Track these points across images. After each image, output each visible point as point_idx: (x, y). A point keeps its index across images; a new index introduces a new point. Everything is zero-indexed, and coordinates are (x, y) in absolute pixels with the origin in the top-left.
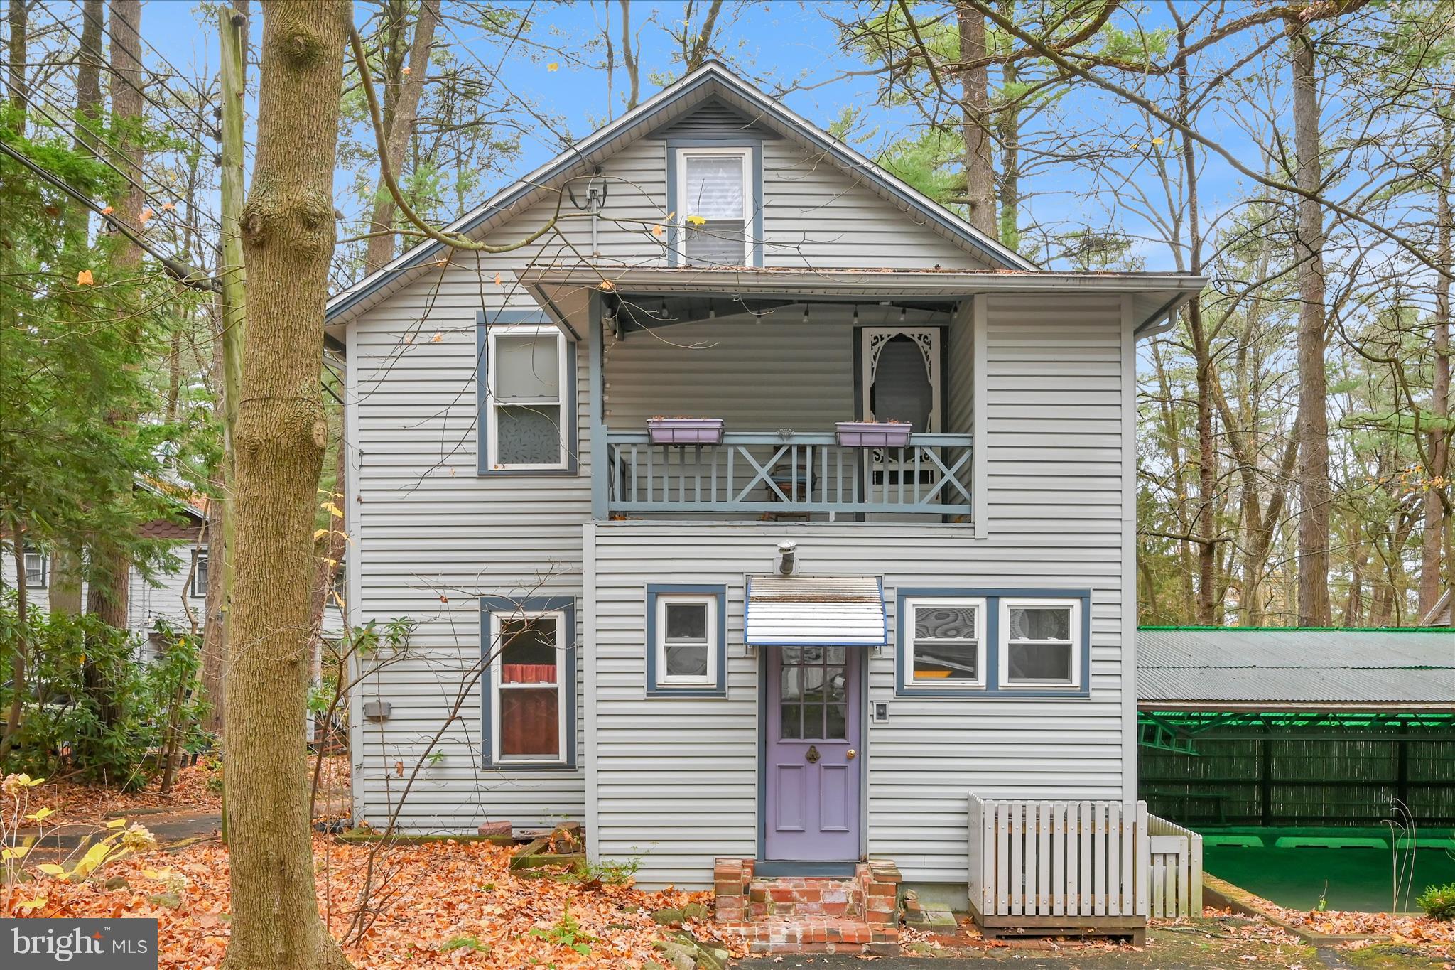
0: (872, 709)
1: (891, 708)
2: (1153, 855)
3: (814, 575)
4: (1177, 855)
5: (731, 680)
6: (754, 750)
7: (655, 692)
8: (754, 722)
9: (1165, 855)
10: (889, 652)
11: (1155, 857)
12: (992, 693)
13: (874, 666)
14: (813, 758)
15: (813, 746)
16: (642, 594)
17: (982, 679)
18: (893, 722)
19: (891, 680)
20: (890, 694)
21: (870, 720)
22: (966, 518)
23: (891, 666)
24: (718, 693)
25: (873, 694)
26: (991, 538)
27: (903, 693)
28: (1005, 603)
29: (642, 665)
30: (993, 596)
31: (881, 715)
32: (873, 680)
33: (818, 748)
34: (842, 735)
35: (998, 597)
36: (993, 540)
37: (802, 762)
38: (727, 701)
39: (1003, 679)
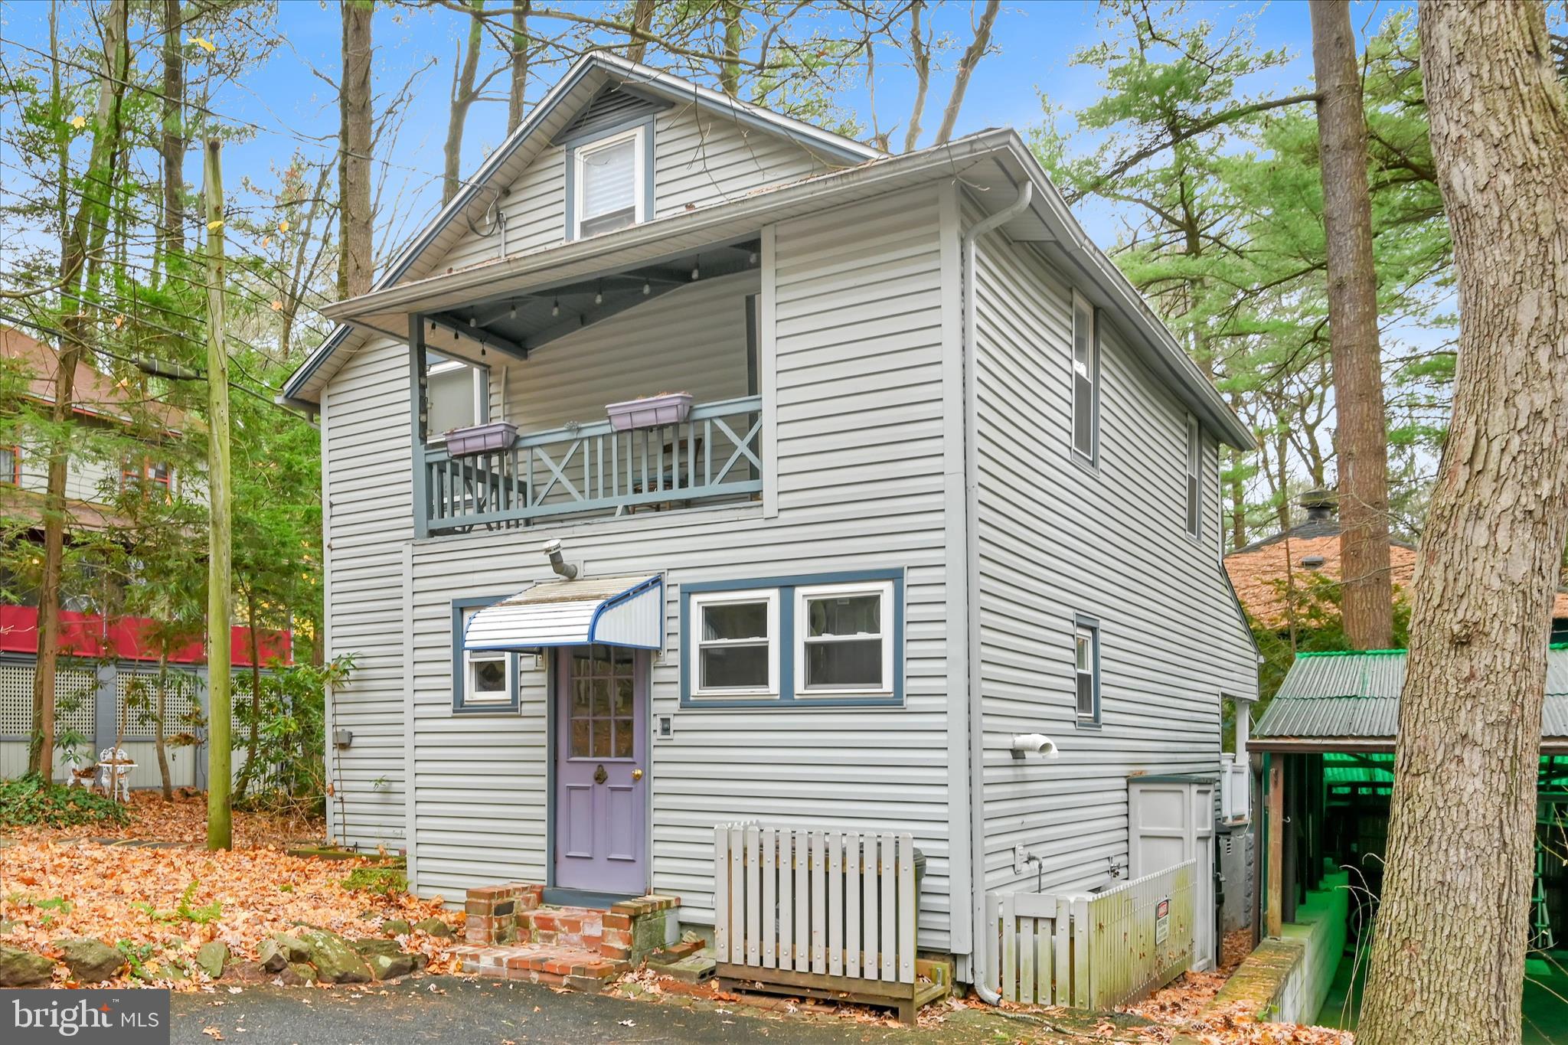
0: (656, 724)
1: (676, 723)
2: (1018, 918)
3: (597, 577)
4: (1053, 921)
5: (525, 694)
6: (543, 768)
7: (461, 708)
8: (543, 739)
9: (1036, 920)
10: (674, 658)
11: (1023, 923)
12: (787, 702)
13: (657, 675)
14: (600, 778)
15: (600, 765)
16: (448, 610)
17: (774, 686)
18: (678, 738)
19: (675, 690)
20: (675, 706)
21: (654, 737)
22: (756, 495)
23: (675, 674)
24: (511, 709)
25: (657, 707)
26: (784, 515)
27: (688, 704)
28: (800, 592)
29: (449, 682)
30: (787, 586)
31: (666, 730)
32: (656, 691)
33: (606, 768)
34: (629, 752)
35: (793, 587)
36: (786, 517)
37: (589, 782)
38: (520, 716)
39: (799, 686)
